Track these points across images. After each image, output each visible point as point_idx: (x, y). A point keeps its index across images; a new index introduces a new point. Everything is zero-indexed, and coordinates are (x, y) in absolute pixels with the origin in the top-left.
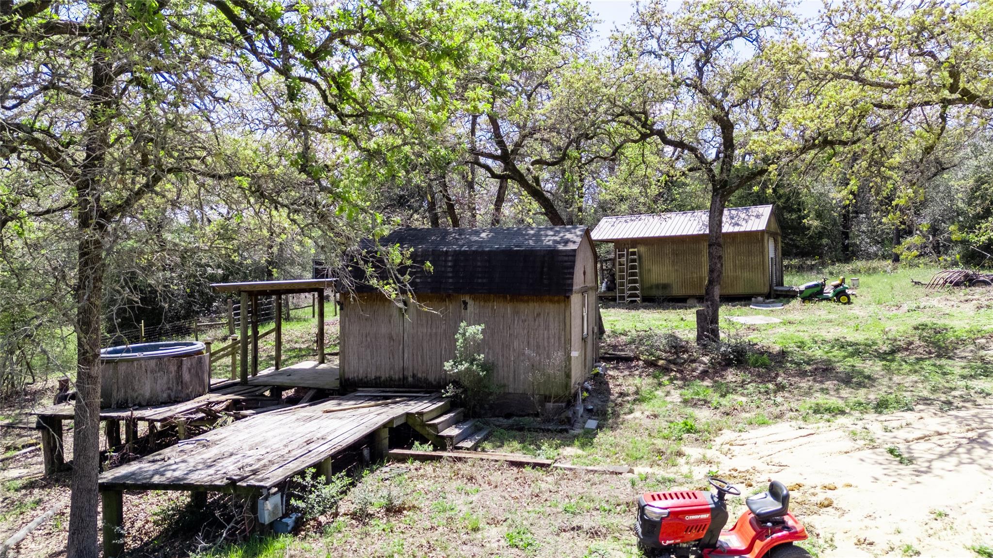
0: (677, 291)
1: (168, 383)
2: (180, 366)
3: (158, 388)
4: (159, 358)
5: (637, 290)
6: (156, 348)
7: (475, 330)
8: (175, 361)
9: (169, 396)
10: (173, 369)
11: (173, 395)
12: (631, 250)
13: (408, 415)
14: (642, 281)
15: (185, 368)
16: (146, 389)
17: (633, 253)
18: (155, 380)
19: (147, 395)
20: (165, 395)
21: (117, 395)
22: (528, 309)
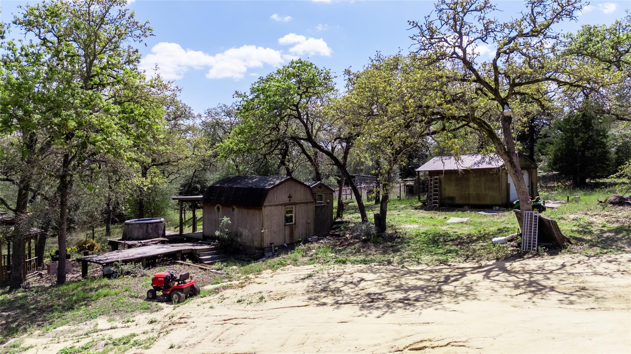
0: (458, 201)
1: (143, 232)
2: (147, 227)
3: (139, 234)
4: (140, 224)
5: (437, 199)
6: (152, 220)
7: (225, 219)
8: (146, 225)
9: (143, 237)
10: (145, 228)
11: (144, 237)
12: (435, 177)
13: (192, 249)
14: (441, 195)
15: (149, 228)
16: (136, 234)
17: (436, 179)
18: (139, 231)
19: (136, 236)
20: (142, 237)
21: (128, 236)
22: (251, 212)
